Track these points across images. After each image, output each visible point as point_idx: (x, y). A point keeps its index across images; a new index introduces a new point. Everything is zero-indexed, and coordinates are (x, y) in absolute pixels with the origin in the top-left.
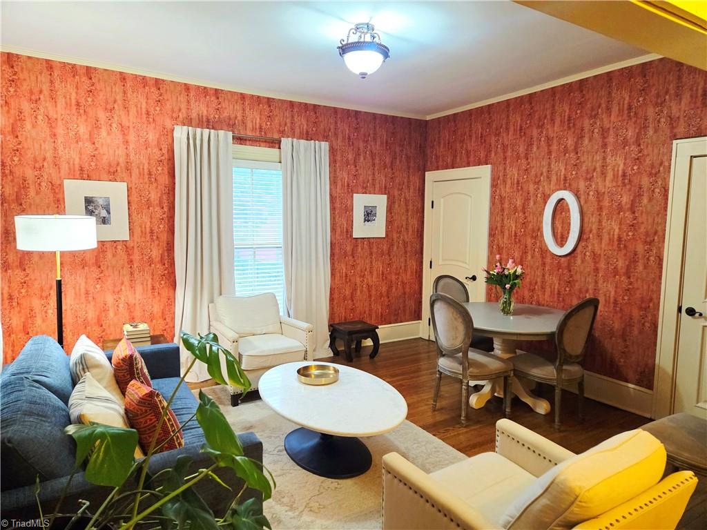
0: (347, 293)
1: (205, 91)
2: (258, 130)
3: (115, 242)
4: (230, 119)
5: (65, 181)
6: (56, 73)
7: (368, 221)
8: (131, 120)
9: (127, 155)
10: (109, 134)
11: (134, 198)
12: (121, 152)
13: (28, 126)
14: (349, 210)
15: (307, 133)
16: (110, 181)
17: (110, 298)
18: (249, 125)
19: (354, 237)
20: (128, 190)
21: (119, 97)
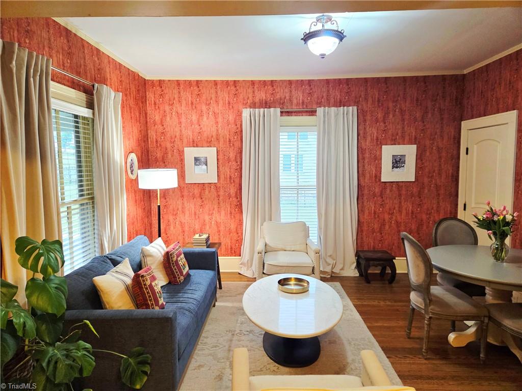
0: (376, 226)
1: (264, 83)
2: (301, 104)
3: (210, 184)
4: (281, 99)
5: (185, 148)
6: (182, 86)
7: (397, 167)
8: (219, 109)
9: (217, 130)
10: (207, 119)
11: (221, 157)
12: (214, 129)
13: (168, 119)
14: (378, 159)
15: (340, 102)
16: (208, 147)
17: (207, 218)
18: (295, 101)
19: (382, 181)
20: (217, 152)
21: (213, 96)
